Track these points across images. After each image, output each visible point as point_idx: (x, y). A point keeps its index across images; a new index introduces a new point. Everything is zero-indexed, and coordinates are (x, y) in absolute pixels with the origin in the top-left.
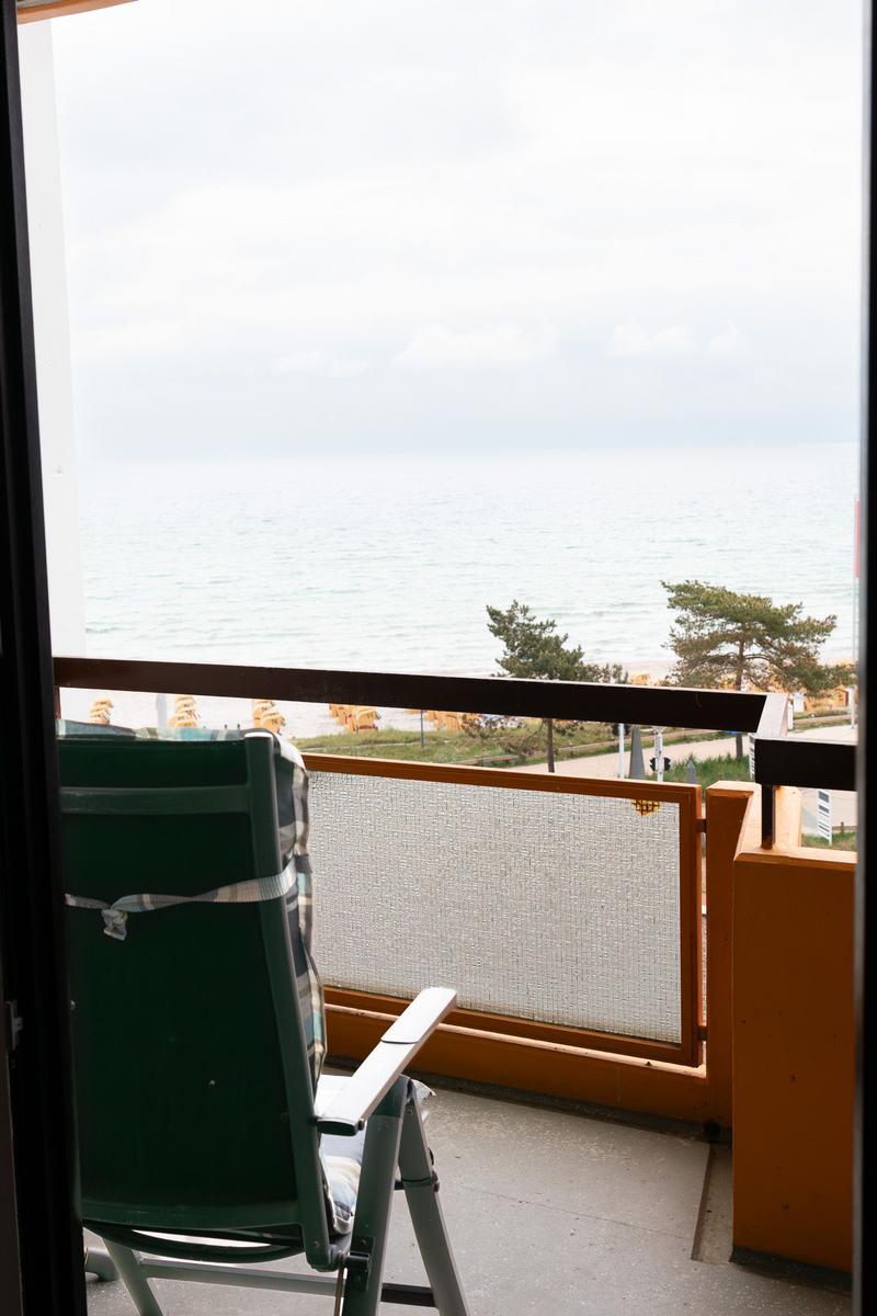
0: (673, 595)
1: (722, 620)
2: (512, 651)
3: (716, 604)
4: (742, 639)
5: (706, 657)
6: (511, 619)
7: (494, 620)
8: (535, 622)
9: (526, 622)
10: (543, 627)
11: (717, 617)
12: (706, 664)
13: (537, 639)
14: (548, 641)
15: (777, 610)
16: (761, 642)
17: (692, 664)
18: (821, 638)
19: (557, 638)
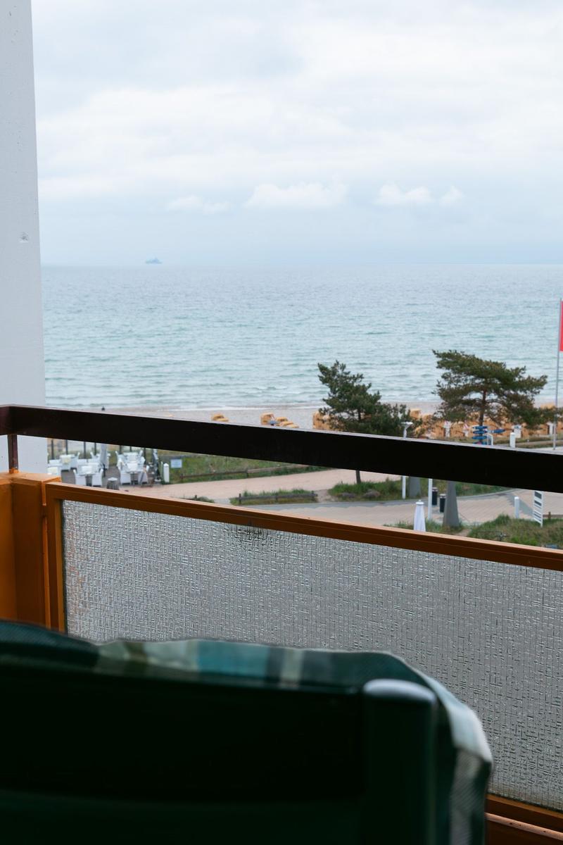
0: (440, 359)
1: (472, 377)
2: (334, 393)
3: (469, 366)
4: (485, 389)
5: (461, 401)
6: (334, 372)
7: (323, 373)
8: (349, 376)
9: (344, 375)
10: (355, 378)
11: (469, 374)
12: (460, 405)
13: (351, 386)
14: (358, 387)
15: (508, 371)
16: (497, 392)
17: (451, 405)
18: (537, 391)
19: (364, 386)
